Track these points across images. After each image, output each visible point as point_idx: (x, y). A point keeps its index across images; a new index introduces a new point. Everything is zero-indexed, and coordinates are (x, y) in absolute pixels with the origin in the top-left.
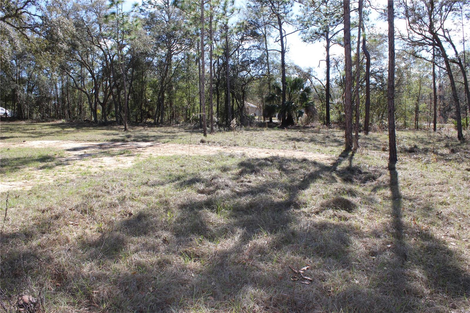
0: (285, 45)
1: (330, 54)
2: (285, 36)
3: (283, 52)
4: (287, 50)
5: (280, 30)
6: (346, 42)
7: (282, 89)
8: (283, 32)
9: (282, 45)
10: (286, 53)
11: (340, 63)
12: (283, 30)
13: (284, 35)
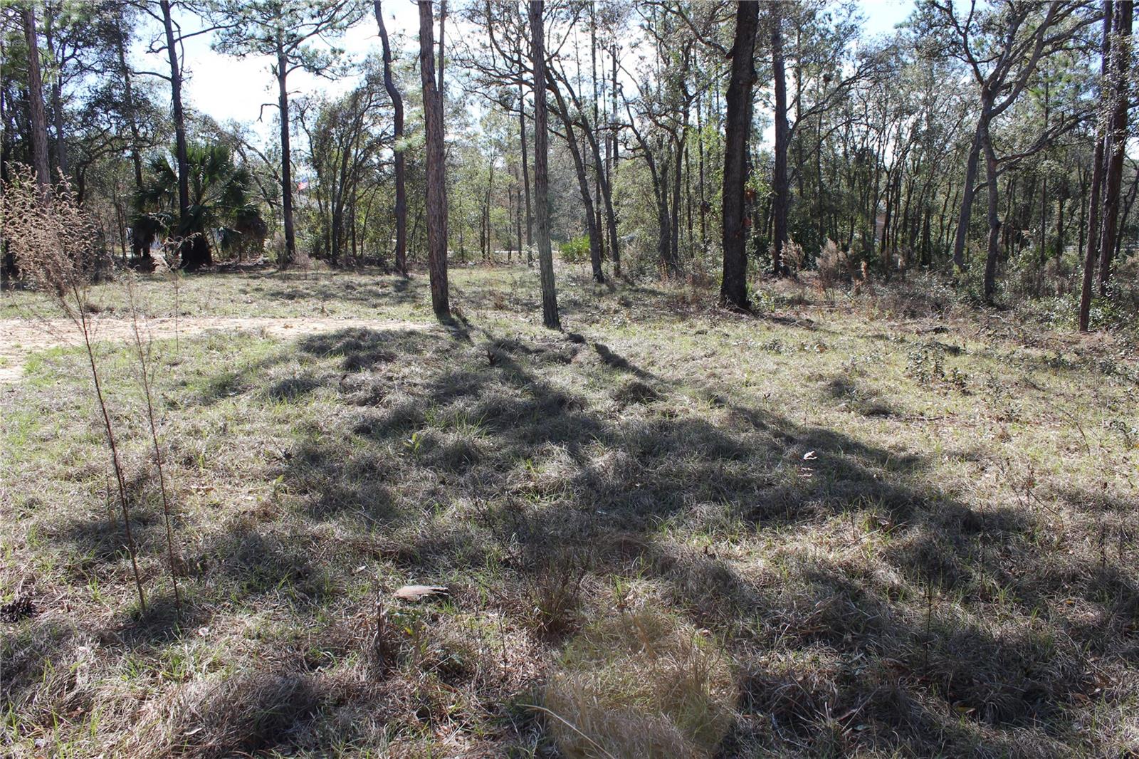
0: (179, 62)
1: (287, 90)
2: (180, 39)
3: (176, 81)
4: (185, 76)
5: (167, 22)
6: (426, 77)
7: (178, 175)
8: (174, 28)
9: (173, 61)
10: (183, 84)
11: (308, 113)
12: (172, 24)
13: (176, 36)
